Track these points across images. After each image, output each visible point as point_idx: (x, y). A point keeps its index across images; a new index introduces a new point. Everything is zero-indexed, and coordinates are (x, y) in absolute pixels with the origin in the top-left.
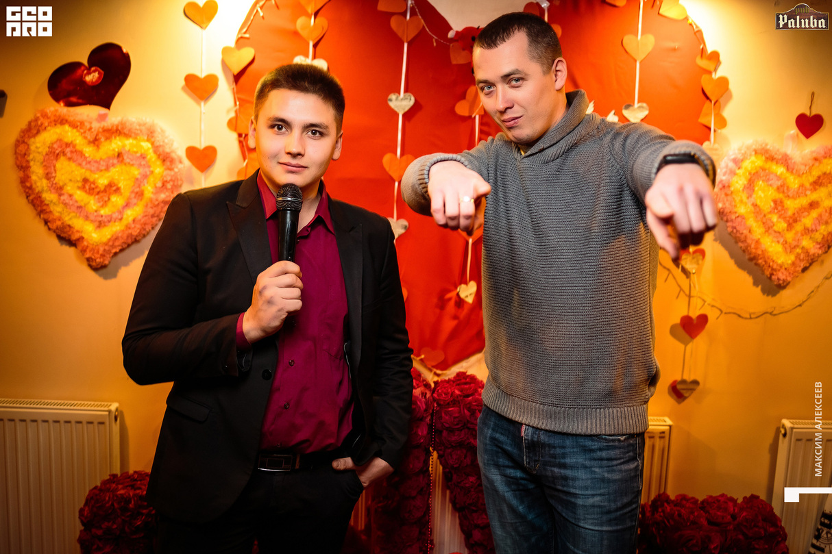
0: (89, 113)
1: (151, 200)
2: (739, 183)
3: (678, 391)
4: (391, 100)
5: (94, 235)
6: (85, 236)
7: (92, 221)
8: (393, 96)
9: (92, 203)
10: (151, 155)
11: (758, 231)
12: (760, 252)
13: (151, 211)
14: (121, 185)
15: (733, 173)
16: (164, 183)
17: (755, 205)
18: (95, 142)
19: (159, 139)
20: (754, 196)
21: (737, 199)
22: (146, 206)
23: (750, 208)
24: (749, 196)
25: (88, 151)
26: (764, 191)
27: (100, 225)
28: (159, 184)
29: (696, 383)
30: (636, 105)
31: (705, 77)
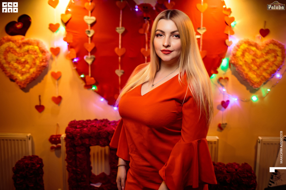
0: (18, 38)
1: (38, 65)
2: (239, 54)
3: (221, 127)
4: (117, 29)
5: (20, 77)
6: (17, 78)
7: (20, 73)
8: (118, 28)
9: (20, 67)
10: (38, 51)
11: (246, 70)
12: (248, 78)
13: (39, 69)
14: (29, 61)
15: (237, 50)
16: (43, 60)
17: (245, 61)
18: (20, 47)
19: (40, 46)
20: (245, 58)
21: (239, 59)
22: (37, 68)
23: (244, 62)
24: (243, 58)
25: (18, 50)
26: (248, 56)
27: (22, 74)
28: (41, 60)
29: (226, 124)
30: (202, 28)
31: (226, 18)
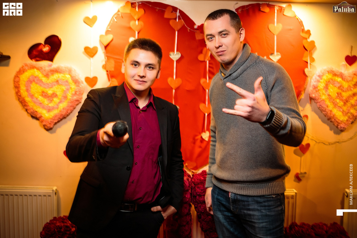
0: (44, 64)
1: (70, 99)
2: (321, 86)
3: (298, 178)
4: (171, 55)
5: (47, 115)
6: (43, 115)
7: (45, 109)
8: (171, 53)
9: (46, 102)
10: (70, 80)
11: (331, 106)
12: (332, 115)
13: (70, 104)
14: (58, 93)
15: (319, 81)
16: (76, 92)
17: (329, 95)
18: (47, 76)
19: (73, 74)
20: (328, 91)
21: (321, 93)
22: (68, 102)
23: (327, 96)
24: (326, 91)
25: (44, 79)
26: (332, 89)
27: (49, 110)
28: (74, 93)
29: (305, 173)
30: (275, 53)
31: (304, 41)
